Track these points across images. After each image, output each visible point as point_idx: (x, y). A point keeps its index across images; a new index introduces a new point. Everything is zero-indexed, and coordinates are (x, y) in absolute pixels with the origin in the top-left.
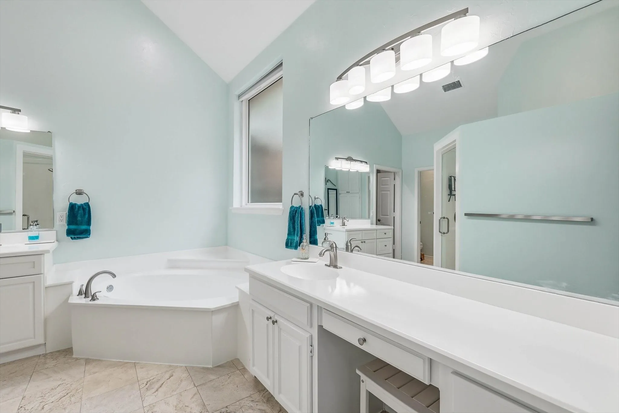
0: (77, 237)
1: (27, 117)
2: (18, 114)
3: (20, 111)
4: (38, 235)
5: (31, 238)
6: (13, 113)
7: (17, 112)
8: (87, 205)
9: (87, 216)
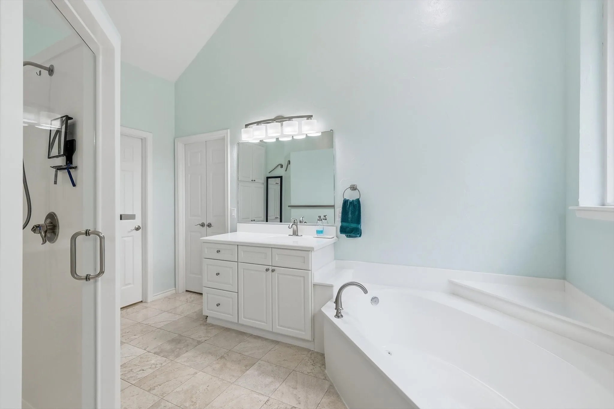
0: (349, 236)
1: (316, 121)
2: (311, 119)
3: (311, 116)
4: (322, 230)
5: (319, 232)
6: (307, 119)
7: (310, 118)
8: (358, 201)
9: (357, 213)
